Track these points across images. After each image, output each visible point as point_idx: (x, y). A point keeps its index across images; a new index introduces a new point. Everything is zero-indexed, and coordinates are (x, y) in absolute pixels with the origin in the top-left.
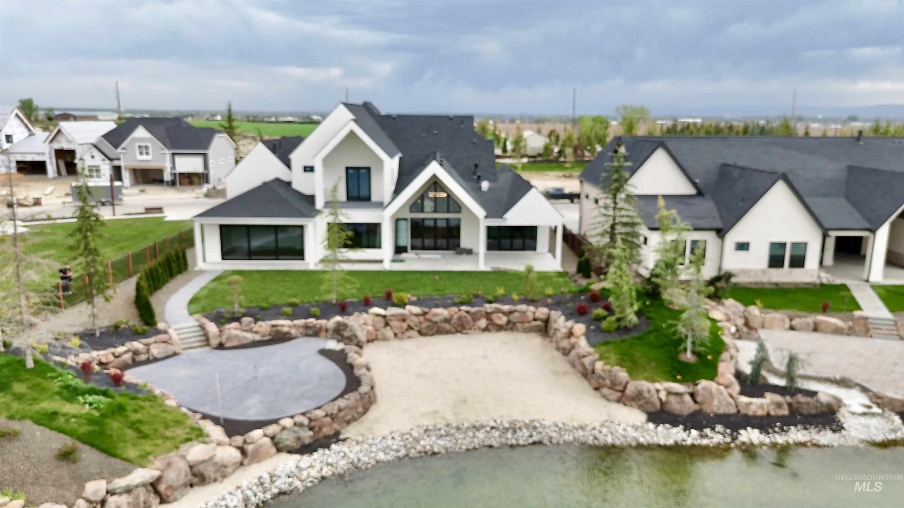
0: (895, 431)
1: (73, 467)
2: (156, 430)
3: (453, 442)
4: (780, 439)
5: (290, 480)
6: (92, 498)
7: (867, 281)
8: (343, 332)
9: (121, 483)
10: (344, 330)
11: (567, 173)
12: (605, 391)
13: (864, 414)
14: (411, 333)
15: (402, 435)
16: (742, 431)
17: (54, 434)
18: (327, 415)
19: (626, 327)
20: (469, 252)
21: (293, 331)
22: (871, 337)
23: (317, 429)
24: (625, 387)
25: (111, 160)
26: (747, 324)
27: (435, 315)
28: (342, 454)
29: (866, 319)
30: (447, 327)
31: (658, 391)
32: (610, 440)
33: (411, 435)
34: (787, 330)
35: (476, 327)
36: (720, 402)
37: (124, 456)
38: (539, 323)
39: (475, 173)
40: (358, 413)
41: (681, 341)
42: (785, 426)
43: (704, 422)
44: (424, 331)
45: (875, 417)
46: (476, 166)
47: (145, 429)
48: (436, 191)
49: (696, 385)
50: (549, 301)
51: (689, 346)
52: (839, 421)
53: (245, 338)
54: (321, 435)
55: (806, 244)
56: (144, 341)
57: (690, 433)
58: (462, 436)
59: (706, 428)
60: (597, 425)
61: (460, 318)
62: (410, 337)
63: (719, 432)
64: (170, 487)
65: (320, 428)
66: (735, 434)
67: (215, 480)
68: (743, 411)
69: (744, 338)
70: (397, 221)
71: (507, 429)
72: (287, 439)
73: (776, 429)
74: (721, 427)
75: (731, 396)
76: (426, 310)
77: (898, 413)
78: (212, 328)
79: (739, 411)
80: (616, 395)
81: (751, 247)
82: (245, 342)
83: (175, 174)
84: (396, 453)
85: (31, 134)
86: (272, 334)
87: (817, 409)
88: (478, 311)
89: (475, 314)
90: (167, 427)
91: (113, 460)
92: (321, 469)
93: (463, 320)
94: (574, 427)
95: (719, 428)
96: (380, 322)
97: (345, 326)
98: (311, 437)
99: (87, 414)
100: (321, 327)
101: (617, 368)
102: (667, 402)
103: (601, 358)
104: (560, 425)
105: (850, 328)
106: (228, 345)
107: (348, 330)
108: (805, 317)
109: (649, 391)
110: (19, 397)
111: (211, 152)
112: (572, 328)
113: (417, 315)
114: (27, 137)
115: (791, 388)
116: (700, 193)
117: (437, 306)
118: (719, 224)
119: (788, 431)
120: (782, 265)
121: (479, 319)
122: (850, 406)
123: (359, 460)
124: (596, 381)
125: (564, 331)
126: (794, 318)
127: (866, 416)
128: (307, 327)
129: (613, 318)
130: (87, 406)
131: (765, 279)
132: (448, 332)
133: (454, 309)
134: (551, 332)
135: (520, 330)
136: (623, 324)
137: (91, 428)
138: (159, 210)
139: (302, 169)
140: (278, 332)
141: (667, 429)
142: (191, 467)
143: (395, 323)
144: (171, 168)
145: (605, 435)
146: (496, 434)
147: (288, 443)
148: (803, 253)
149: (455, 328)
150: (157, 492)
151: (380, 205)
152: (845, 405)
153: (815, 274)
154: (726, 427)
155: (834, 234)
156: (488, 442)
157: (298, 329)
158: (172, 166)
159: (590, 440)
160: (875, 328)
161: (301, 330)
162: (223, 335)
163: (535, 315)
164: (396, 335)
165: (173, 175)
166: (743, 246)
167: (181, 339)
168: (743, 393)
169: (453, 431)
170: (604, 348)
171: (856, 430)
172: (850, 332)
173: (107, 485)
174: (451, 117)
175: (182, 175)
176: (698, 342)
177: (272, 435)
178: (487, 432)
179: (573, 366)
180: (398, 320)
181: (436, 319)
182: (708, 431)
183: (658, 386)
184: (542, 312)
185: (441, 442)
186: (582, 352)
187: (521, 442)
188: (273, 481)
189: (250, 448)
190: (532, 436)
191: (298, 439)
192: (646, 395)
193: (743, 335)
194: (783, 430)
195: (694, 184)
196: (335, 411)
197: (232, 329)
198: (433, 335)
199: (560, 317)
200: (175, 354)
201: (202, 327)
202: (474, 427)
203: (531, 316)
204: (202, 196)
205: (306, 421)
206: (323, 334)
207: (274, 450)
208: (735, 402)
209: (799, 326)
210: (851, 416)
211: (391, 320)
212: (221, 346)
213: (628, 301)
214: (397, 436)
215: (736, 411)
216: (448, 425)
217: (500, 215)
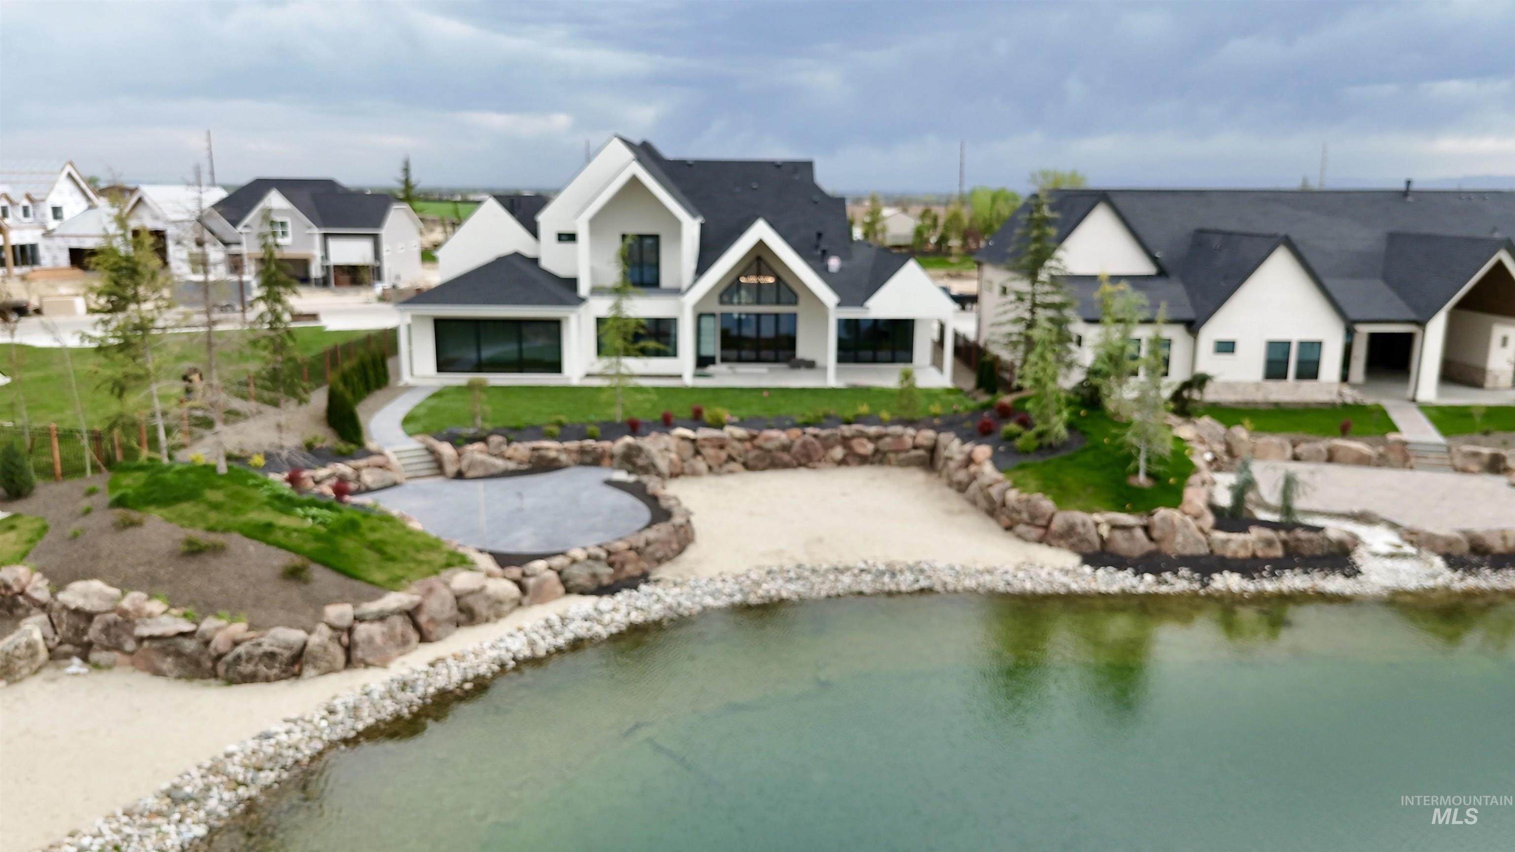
0: (1434, 576)
1: (305, 588)
2: (404, 553)
3: (808, 587)
4: (1269, 586)
5: (588, 624)
6: (338, 623)
7: (1414, 400)
8: (635, 459)
9: (372, 607)
10: (638, 456)
11: (953, 271)
12: (1021, 529)
13: (1392, 556)
14: (732, 466)
15: (736, 577)
16: (1216, 576)
17: (272, 550)
18: (630, 549)
19: (1050, 446)
20: (810, 365)
21: (563, 457)
22: (1411, 468)
23: (618, 566)
24: (1050, 521)
25: (226, 244)
26: (1230, 451)
27: (768, 439)
28: (655, 597)
29: (1405, 443)
30: (786, 457)
31: (1097, 524)
32: (1028, 586)
33: (748, 577)
34: (1288, 460)
35: (828, 458)
36: (1186, 538)
37: (370, 578)
38: (921, 452)
39: (817, 247)
40: (672, 550)
41: (1130, 458)
42: (1277, 569)
43: (1162, 565)
44: (751, 463)
45: (1406, 560)
46: (819, 235)
47: (390, 550)
48: (759, 274)
49: (1152, 515)
50: (937, 421)
51: (1142, 464)
52: (1354, 563)
53: (494, 466)
54: (623, 575)
55: (1320, 344)
56: (353, 463)
57: (1143, 578)
58: (820, 580)
59: (1166, 571)
60: (1011, 568)
61: (804, 445)
62: (731, 472)
63: (1184, 577)
64: (432, 620)
65: (623, 565)
66: (1205, 579)
67: (487, 620)
68: (1218, 551)
69: (1224, 469)
70: (699, 317)
71: (883, 573)
72: (579, 575)
73: (1264, 573)
74: (1185, 570)
75: (1201, 530)
76: (755, 432)
77: (1439, 554)
78: (446, 449)
79: (1212, 552)
80: (1037, 532)
81: (1239, 348)
82: (493, 471)
83: (327, 267)
84: (729, 598)
85: (92, 207)
86: (533, 461)
87: (1323, 549)
88: (832, 435)
89: (826, 438)
90: (418, 550)
91: (356, 584)
92: (629, 614)
93: (809, 447)
94: (977, 571)
95: (1184, 571)
96: (688, 448)
97: (639, 450)
98: (611, 576)
99: (312, 528)
100: (604, 451)
101: (1038, 496)
102: (1110, 540)
103: (1015, 485)
104: (958, 568)
105: (1381, 456)
106: (470, 474)
107: (643, 455)
108: (1315, 441)
109: (1084, 524)
110: (216, 506)
111: (385, 232)
112: (971, 452)
113: (741, 440)
114: (87, 210)
115: (1287, 523)
116: (1162, 273)
117: (771, 428)
118: (1189, 314)
119: (1281, 576)
120: (1284, 376)
121: (832, 447)
122: (1371, 545)
123: (679, 604)
124: (1008, 517)
125: (960, 458)
126: (1299, 443)
127: (1394, 558)
128: (582, 451)
129: (1030, 434)
130: (310, 520)
131: (1258, 397)
132: (786, 466)
133: (796, 432)
134: (940, 464)
135: (893, 462)
136: (1046, 440)
137: (319, 545)
138: (314, 317)
139: (554, 238)
140: (541, 458)
141: (1111, 573)
142: (458, 598)
143: (709, 451)
144: (322, 257)
145: (1021, 581)
146: (868, 578)
147: (580, 581)
148: (1315, 358)
149: (797, 459)
150: (417, 627)
151: (677, 292)
152: (1364, 543)
153: (1335, 389)
154: (1194, 570)
155: (1364, 330)
156: (856, 588)
157: (569, 455)
158: (323, 254)
159: (1001, 587)
160: (1417, 457)
161: (574, 456)
162: (463, 459)
163: (916, 441)
164: (710, 468)
165: (325, 268)
166: (1226, 347)
167: (404, 465)
168: (1218, 527)
169: (807, 574)
170: (1019, 474)
171: (1378, 574)
172: (1381, 462)
173: (354, 610)
174: (779, 164)
175: (338, 268)
176: (1154, 459)
177: (559, 569)
178: (855, 575)
179: (974, 502)
180: (714, 447)
181: (769, 445)
182: (1168, 575)
183: (1097, 517)
184: (926, 436)
185: (792, 587)
186: (985, 480)
187: (904, 588)
188: (565, 623)
189: (531, 582)
190: (918, 581)
191: (594, 576)
192: (1080, 529)
193: (1222, 465)
194: (1274, 575)
195: (1154, 260)
196: (641, 544)
197: (475, 451)
198: (764, 469)
199: (952, 440)
200: (395, 484)
201: (431, 451)
202: (836, 569)
203: (909, 442)
204: (375, 300)
205: (603, 554)
206: (607, 461)
207: (561, 589)
208: (1207, 539)
209: (1305, 454)
210: (1372, 557)
211: (703, 446)
212: (460, 475)
213: (1054, 406)
214: (728, 577)
215: (1207, 551)
216: (799, 566)
217: (860, 302)
